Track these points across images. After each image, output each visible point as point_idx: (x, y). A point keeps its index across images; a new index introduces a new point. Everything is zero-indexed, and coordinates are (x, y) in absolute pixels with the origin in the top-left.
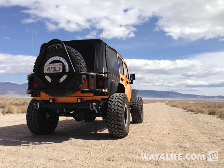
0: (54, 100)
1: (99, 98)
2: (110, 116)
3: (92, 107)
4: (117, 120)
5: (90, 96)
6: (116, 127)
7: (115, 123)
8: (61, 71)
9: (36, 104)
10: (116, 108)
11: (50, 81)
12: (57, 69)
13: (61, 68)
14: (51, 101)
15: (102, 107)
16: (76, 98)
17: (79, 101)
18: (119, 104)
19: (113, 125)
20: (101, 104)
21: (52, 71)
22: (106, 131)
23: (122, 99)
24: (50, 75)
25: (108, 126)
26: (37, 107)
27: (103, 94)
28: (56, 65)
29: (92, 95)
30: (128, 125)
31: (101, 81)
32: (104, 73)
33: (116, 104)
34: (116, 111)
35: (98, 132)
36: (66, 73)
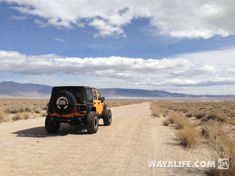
0: (60, 116)
1: (82, 115)
2: (87, 123)
3: (79, 120)
4: (91, 125)
5: (78, 114)
6: (90, 128)
7: (90, 127)
8: (65, 104)
9: (52, 118)
10: (90, 119)
11: (60, 108)
12: (63, 103)
13: (65, 103)
14: (59, 116)
15: (84, 119)
16: (71, 115)
17: (73, 116)
18: (92, 117)
19: (89, 128)
20: (83, 117)
21: (60, 104)
22: (86, 131)
23: (93, 115)
24: (60, 106)
25: (87, 128)
26: (52, 119)
27: (84, 113)
28: (63, 101)
29: (79, 114)
30: (98, 127)
31: (83, 108)
32: (85, 104)
33: (90, 118)
34: (90, 121)
35: (82, 131)
36: (67, 105)
